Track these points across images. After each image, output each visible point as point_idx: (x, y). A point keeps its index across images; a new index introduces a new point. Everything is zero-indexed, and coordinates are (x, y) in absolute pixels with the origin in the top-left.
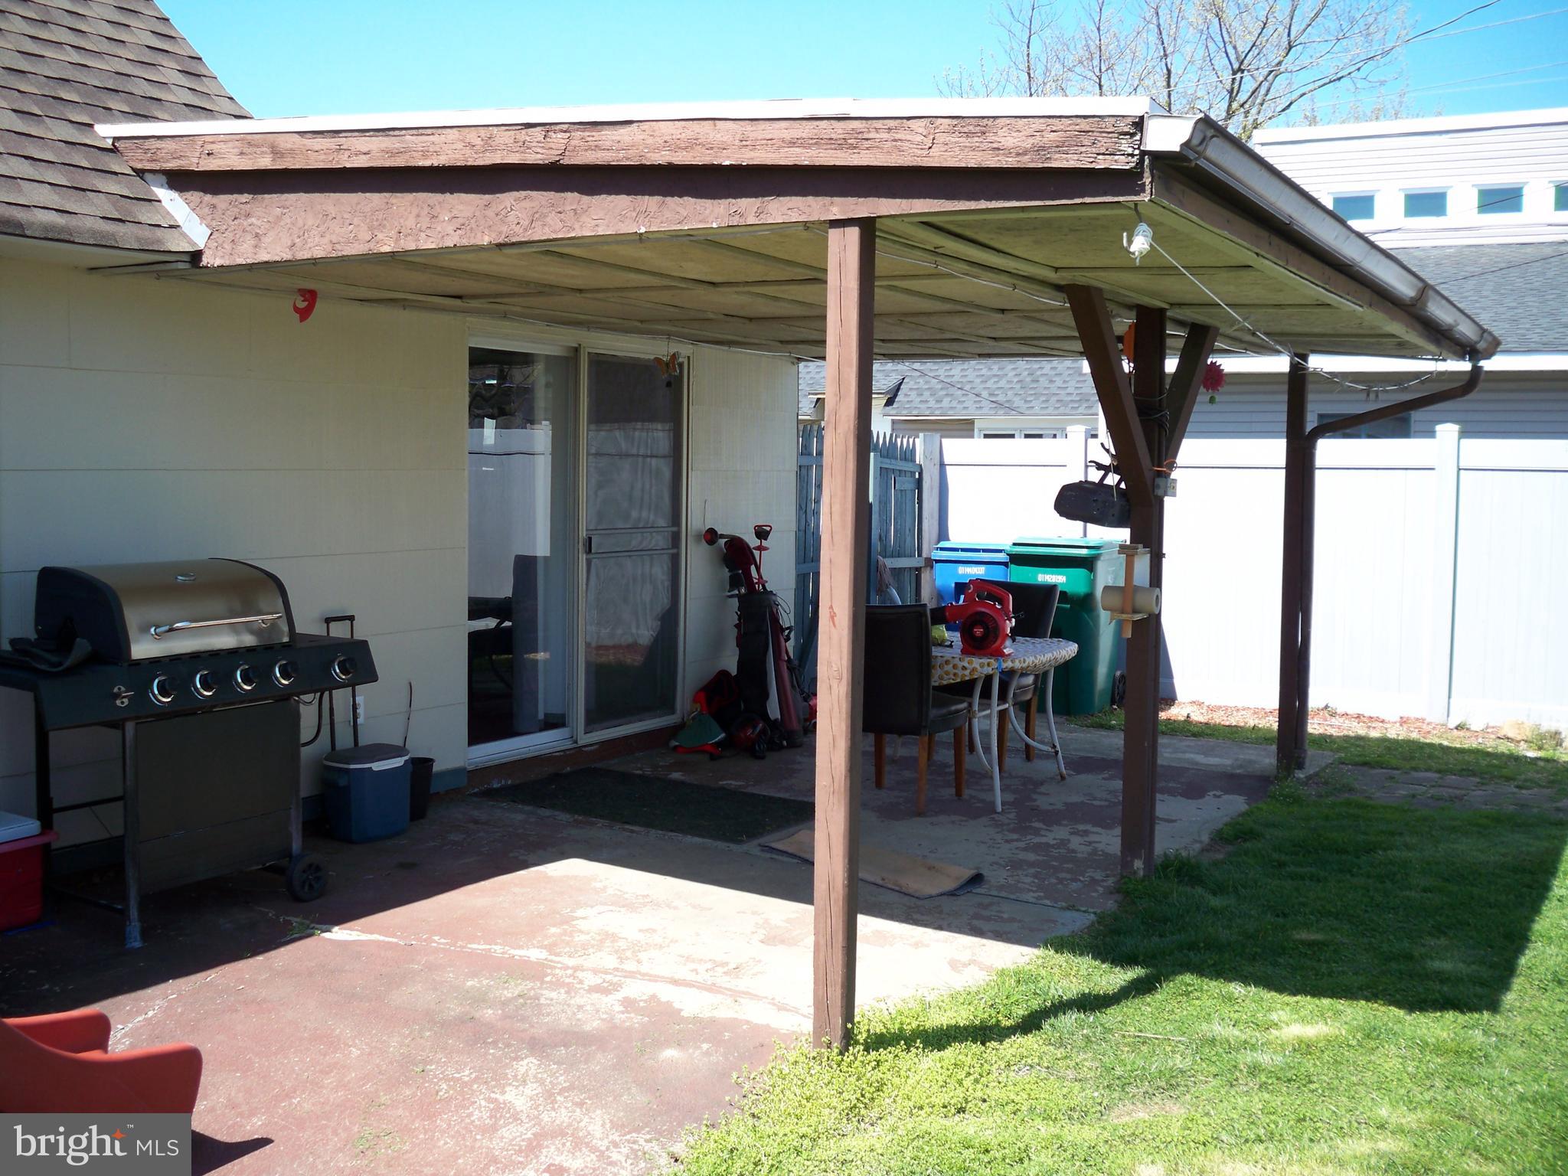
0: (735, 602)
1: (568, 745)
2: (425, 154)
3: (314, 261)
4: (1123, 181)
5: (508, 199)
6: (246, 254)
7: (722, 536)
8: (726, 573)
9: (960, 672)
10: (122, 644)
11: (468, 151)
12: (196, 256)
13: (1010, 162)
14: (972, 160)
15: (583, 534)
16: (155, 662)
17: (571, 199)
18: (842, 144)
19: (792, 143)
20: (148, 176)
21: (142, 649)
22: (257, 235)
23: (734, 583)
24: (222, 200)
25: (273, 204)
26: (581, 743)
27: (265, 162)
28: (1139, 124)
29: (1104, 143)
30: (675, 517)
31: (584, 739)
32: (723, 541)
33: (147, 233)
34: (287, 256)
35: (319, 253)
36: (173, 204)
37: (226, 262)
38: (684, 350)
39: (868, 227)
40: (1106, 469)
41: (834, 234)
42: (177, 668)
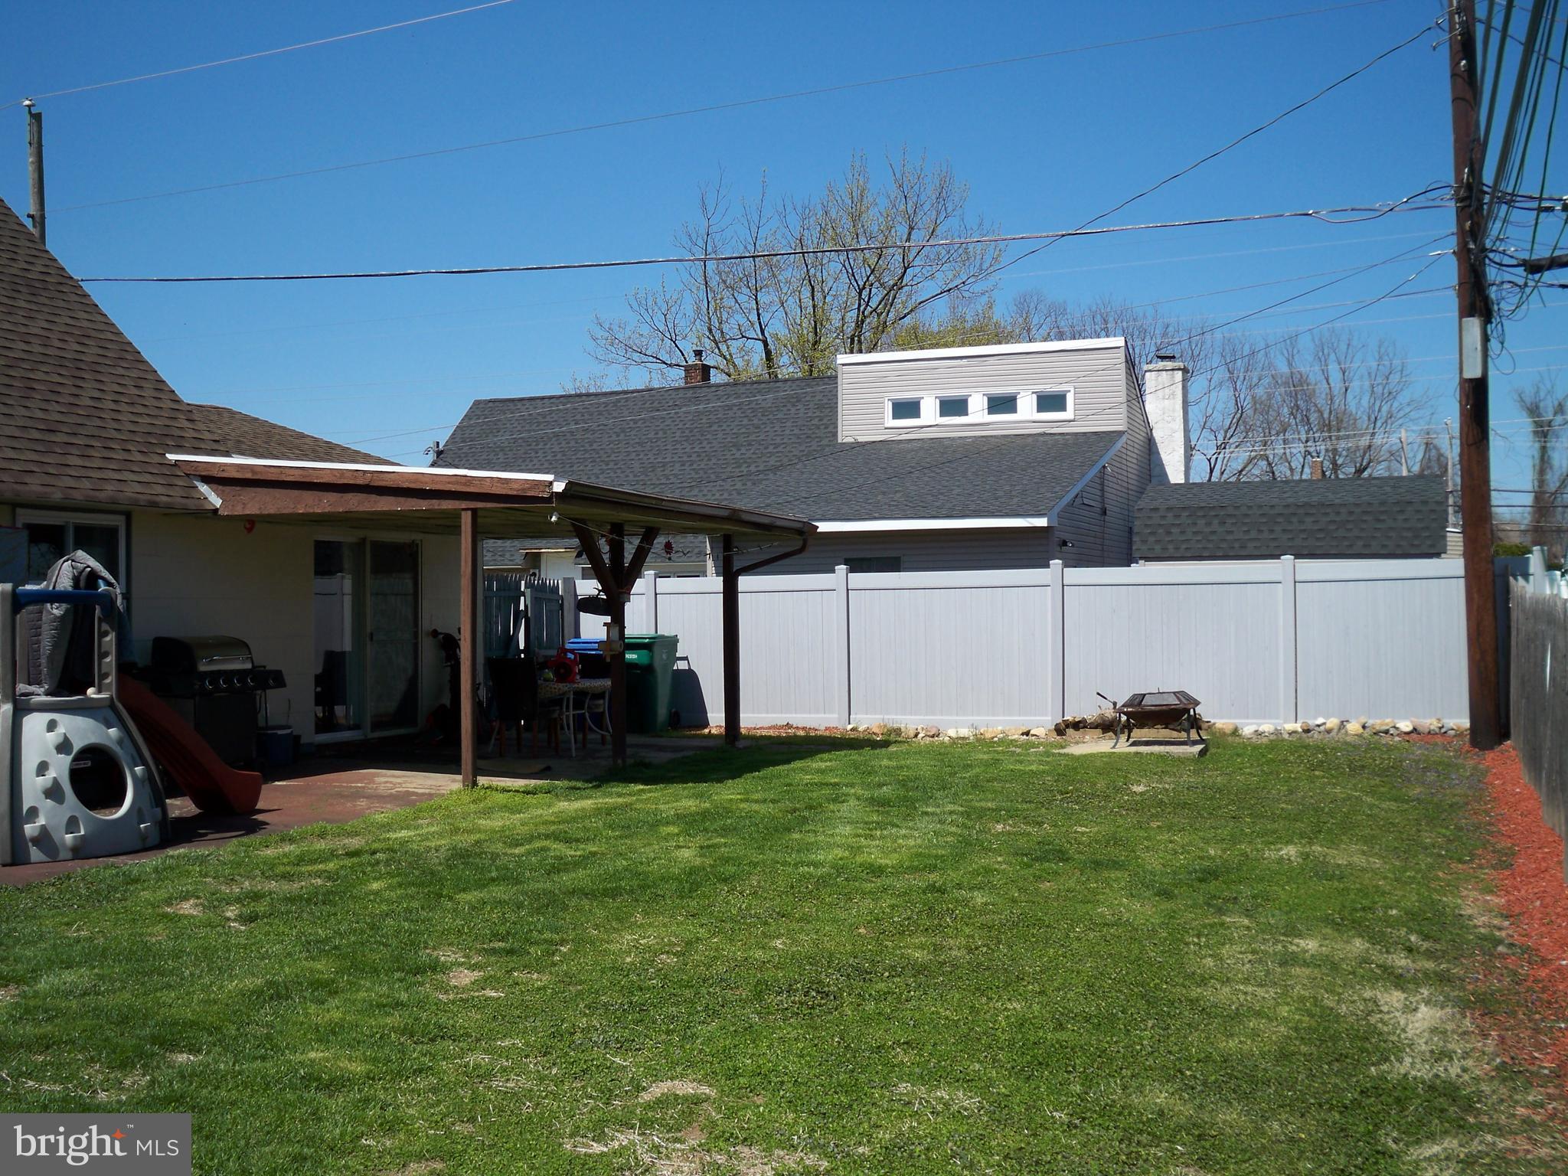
0: (449, 669)
1: (363, 737)
2: (317, 478)
3: (269, 515)
4: (548, 500)
5: (349, 496)
6: (239, 511)
7: (441, 633)
8: (443, 654)
9: (553, 690)
10: (193, 666)
11: (334, 478)
12: (216, 510)
13: (515, 493)
14: (504, 492)
15: (369, 630)
16: (205, 673)
17: (373, 497)
18: (465, 484)
19: (449, 483)
20: (191, 477)
21: (203, 668)
22: (244, 504)
23: (448, 659)
24: (228, 489)
25: (251, 492)
26: (369, 737)
27: (249, 476)
28: (551, 483)
29: (542, 488)
30: (416, 625)
31: (371, 735)
32: (441, 636)
33: (197, 502)
34: (258, 512)
35: (272, 512)
36: (204, 488)
37: (230, 513)
38: (416, 537)
39: (474, 511)
40: (600, 591)
41: (463, 513)
42: (215, 676)
